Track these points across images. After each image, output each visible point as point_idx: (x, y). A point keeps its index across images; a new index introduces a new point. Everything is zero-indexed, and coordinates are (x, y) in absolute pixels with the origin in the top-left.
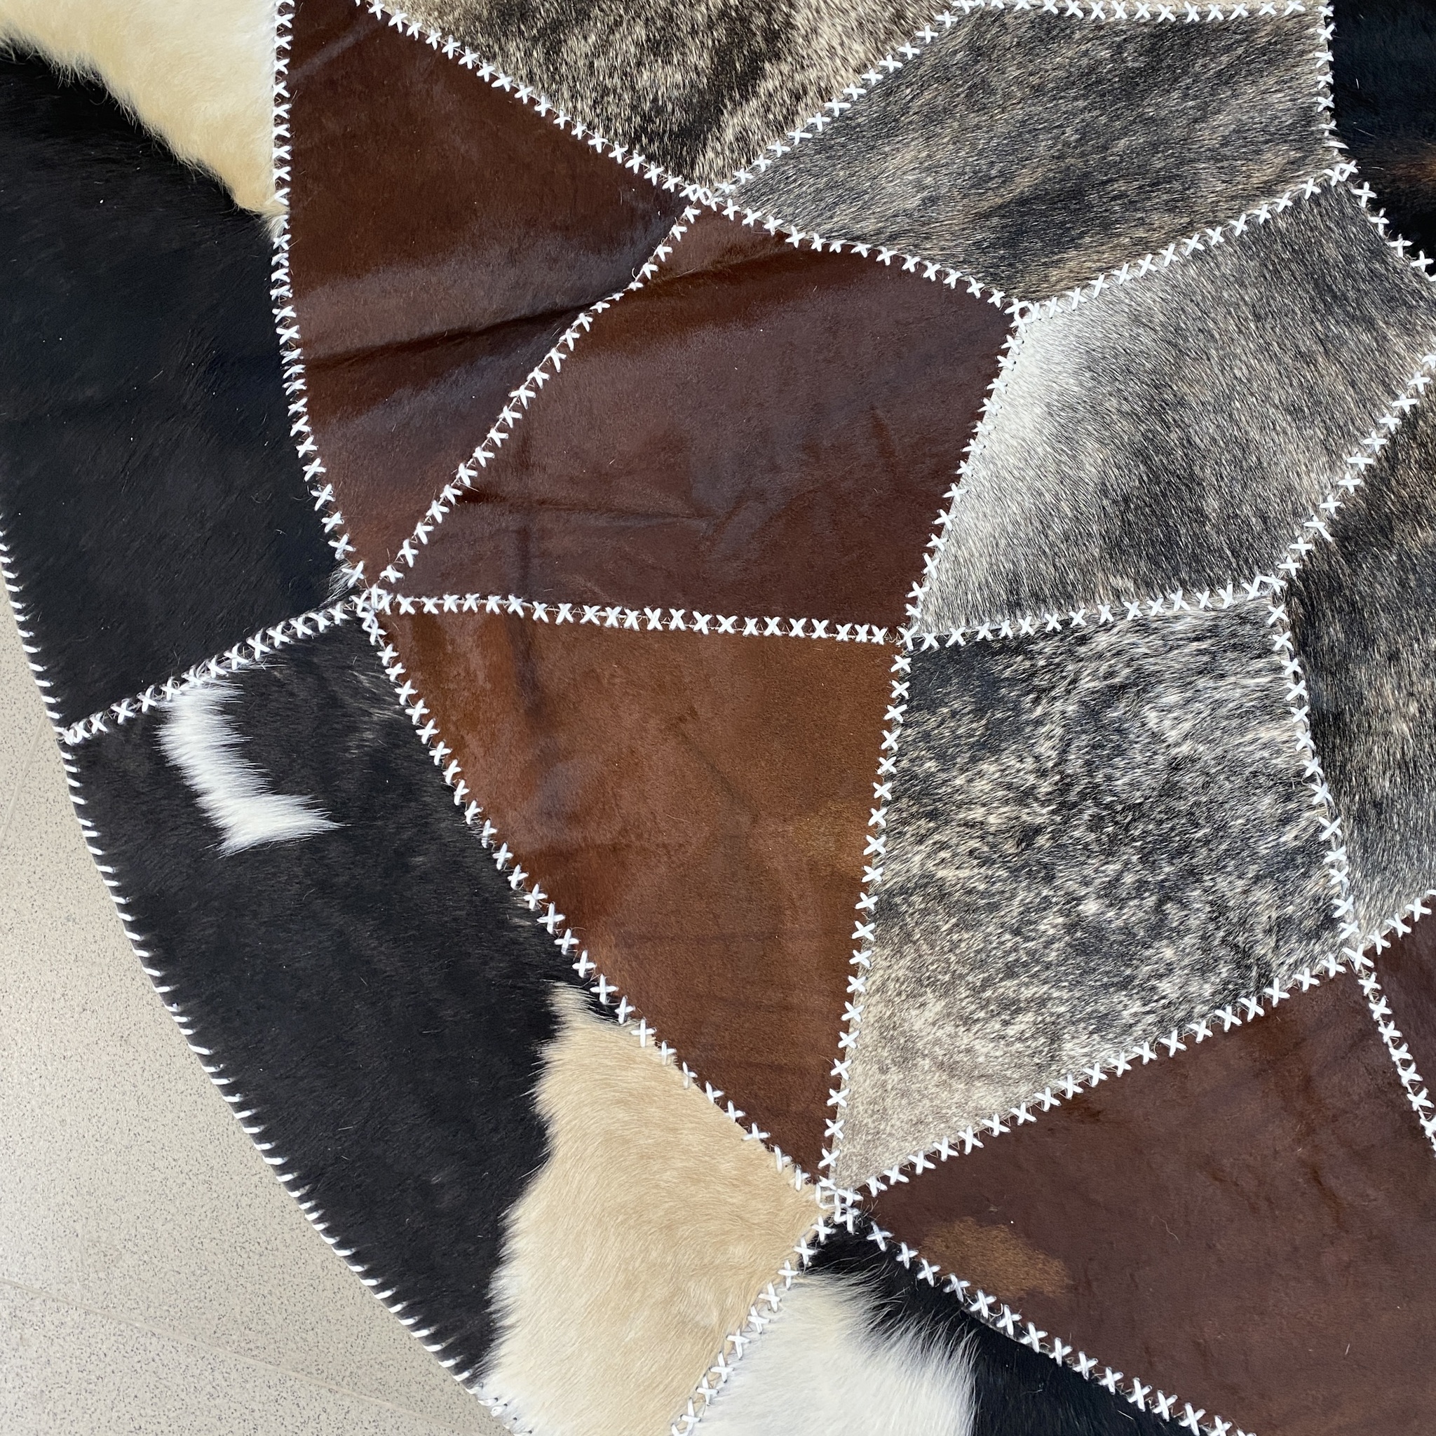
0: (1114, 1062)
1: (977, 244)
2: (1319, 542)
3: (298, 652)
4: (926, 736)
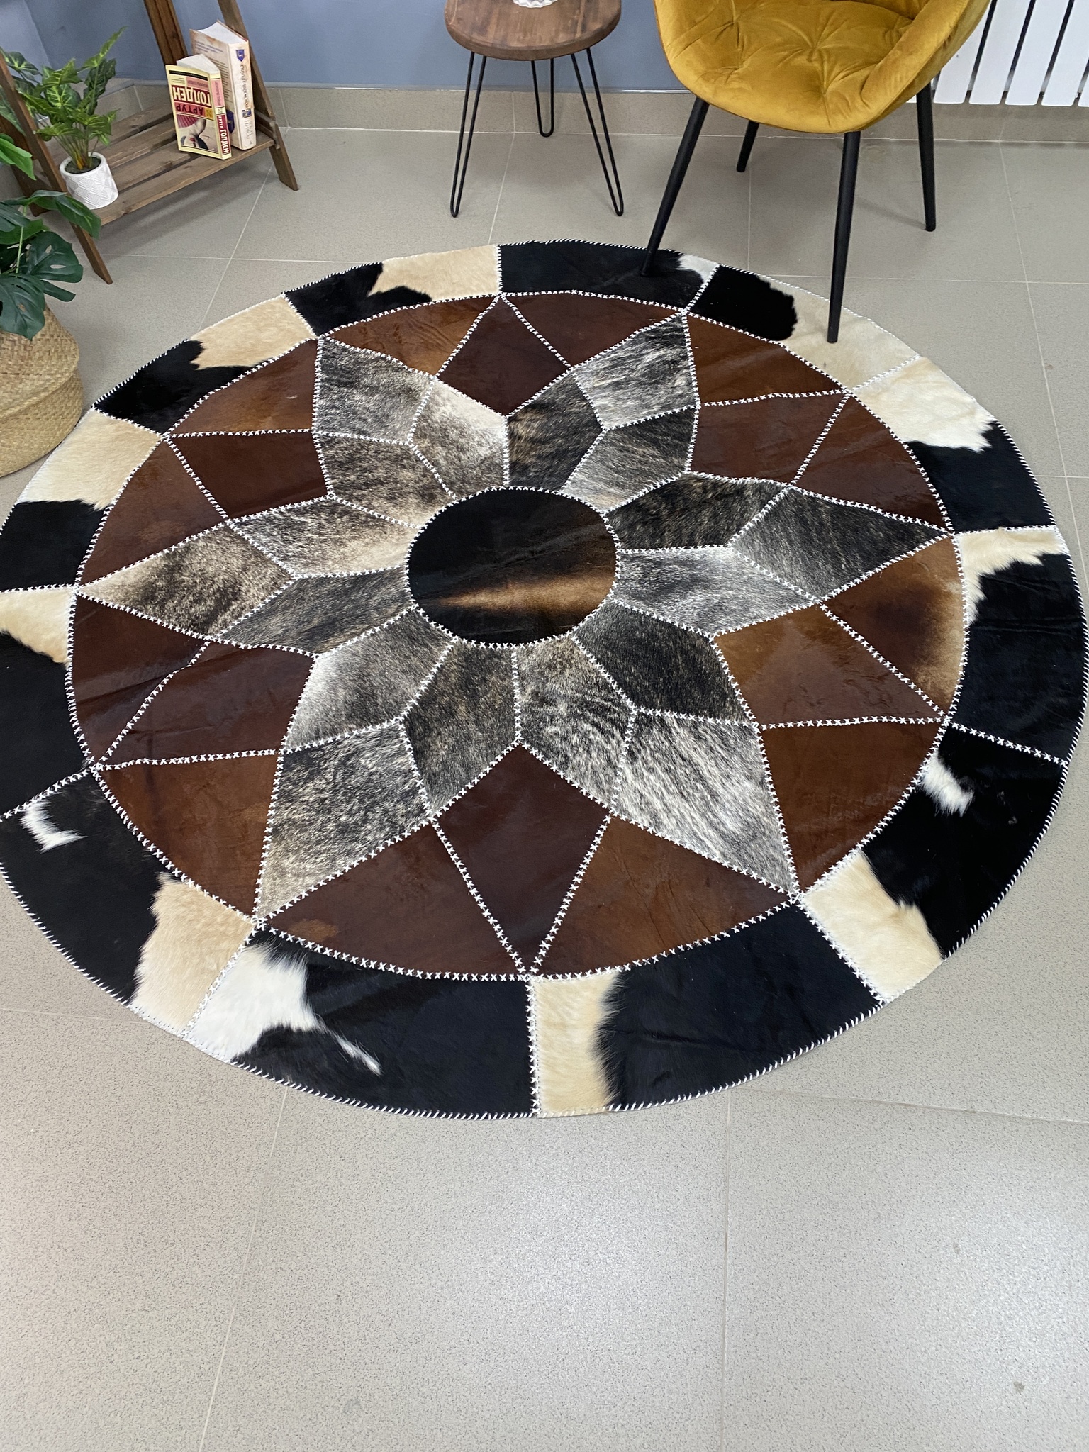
0: (353, 863)
1: (300, 639)
2: (414, 705)
3: (70, 786)
4: (289, 779)
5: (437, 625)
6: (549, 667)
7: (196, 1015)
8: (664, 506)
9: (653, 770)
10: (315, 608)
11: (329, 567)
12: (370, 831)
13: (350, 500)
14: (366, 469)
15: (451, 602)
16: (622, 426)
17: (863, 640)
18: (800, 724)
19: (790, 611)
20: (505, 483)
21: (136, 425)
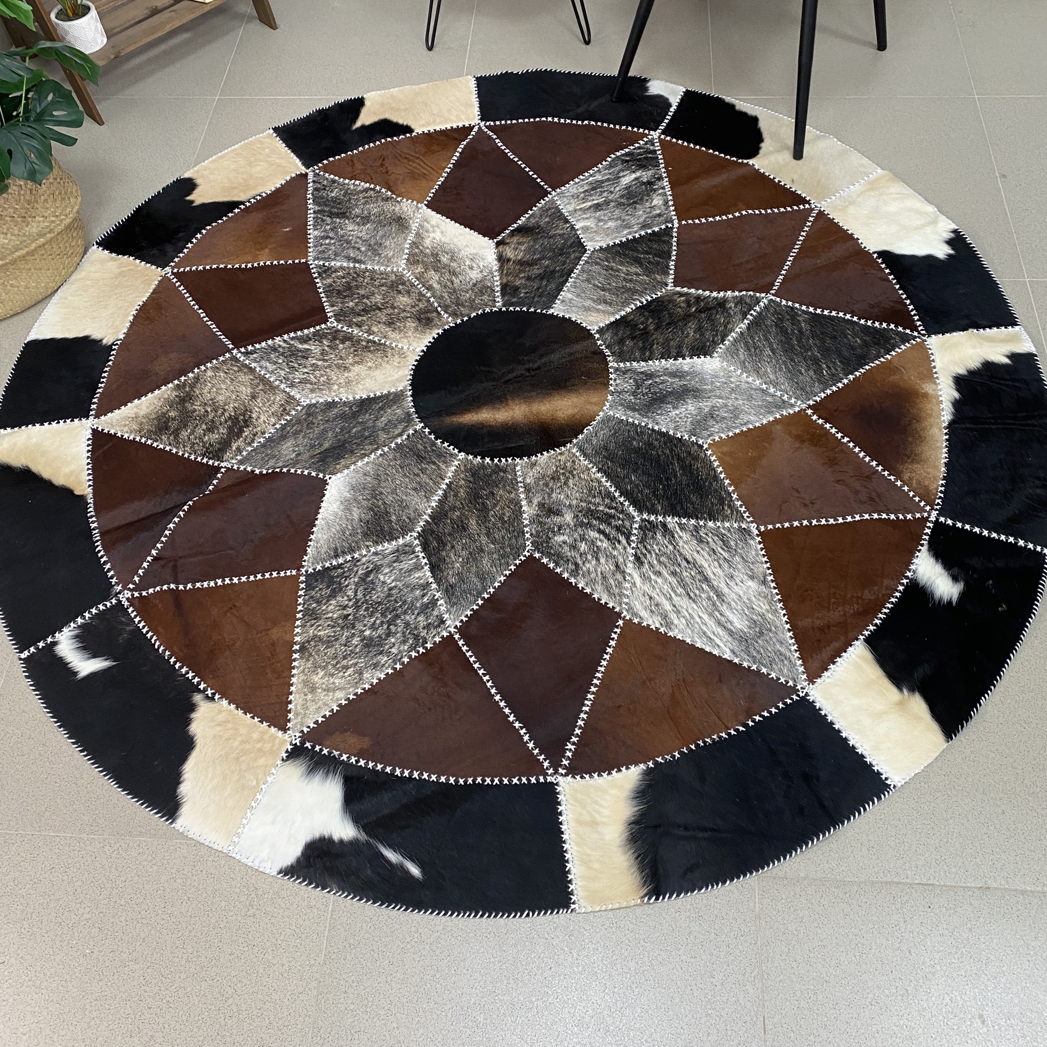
0: (380, 676)
1: (313, 462)
2: (427, 521)
3: (101, 614)
4: (312, 597)
5: (443, 443)
6: (553, 478)
7: (240, 830)
8: (650, 321)
9: (660, 573)
10: (325, 431)
11: (335, 391)
12: (394, 644)
13: (350, 326)
14: (363, 296)
15: (455, 420)
16: (605, 246)
17: (849, 442)
18: (796, 524)
19: (778, 416)
20: (497, 304)
21: (138, 261)
